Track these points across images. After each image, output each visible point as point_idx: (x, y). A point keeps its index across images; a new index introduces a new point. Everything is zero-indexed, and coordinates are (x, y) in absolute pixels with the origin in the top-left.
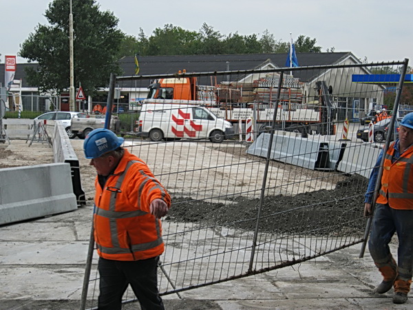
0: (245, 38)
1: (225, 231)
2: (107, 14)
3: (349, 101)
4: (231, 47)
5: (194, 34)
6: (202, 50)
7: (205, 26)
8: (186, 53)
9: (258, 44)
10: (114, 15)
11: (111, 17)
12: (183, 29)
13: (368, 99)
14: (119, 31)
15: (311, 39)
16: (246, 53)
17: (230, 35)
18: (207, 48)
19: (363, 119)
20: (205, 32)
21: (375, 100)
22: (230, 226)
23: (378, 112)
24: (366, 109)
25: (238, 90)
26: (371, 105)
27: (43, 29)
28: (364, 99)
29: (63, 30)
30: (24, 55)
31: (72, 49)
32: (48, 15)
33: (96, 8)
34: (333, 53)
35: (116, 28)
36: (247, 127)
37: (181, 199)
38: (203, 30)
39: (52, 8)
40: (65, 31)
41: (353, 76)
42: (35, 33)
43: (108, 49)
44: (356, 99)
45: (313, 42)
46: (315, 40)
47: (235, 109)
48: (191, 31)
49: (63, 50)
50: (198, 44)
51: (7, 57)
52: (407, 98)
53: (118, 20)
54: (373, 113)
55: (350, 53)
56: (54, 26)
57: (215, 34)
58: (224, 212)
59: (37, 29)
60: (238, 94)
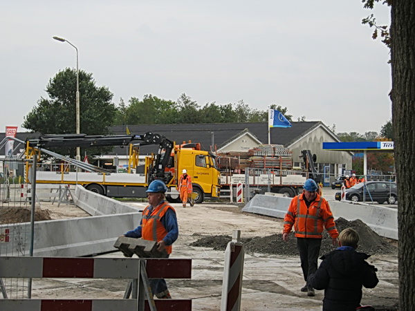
0: (221, 108)
1: (257, 254)
2: (103, 89)
3: (320, 167)
4: (207, 116)
5: (170, 103)
6: (179, 119)
7: (183, 97)
8: (164, 122)
9: (233, 113)
10: (109, 90)
11: (106, 92)
12: (159, 98)
13: (337, 165)
14: (113, 105)
15: (283, 108)
16: (221, 122)
17: (207, 105)
18: (185, 117)
19: (334, 183)
20: (182, 102)
21: (344, 166)
22: (260, 252)
23: (347, 176)
24: (335, 173)
25: (235, 158)
26: (340, 170)
27: (45, 103)
28: (334, 165)
29: (62, 103)
30: (27, 127)
31: (78, 122)
32: (49, 91)
33: (92, 84)
34: (304, 122)
35: (111, 102)
36: (238, 189)
37: (221, 236)
38: (180, 100)
39: (53, 84)
40: (64, 105)
41: (324, 143)
42: (38, 106)
43: (104, 120)
44: (327, 164)
45: (284, 111)
46: (286, 109)
47: (234, 175)
48: (167, 100)
49: (64, 122)
50: (175, 113)
51: (7, 127)
52: (373, 163)
53: (112, 95)
54: (343, 178)
55: (321, 123)
56: (54, 100)
57: (192, 104)
58: (254, 244)
59: (40, 102)
60: (237, 162)
